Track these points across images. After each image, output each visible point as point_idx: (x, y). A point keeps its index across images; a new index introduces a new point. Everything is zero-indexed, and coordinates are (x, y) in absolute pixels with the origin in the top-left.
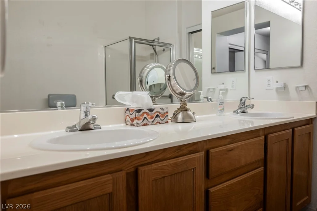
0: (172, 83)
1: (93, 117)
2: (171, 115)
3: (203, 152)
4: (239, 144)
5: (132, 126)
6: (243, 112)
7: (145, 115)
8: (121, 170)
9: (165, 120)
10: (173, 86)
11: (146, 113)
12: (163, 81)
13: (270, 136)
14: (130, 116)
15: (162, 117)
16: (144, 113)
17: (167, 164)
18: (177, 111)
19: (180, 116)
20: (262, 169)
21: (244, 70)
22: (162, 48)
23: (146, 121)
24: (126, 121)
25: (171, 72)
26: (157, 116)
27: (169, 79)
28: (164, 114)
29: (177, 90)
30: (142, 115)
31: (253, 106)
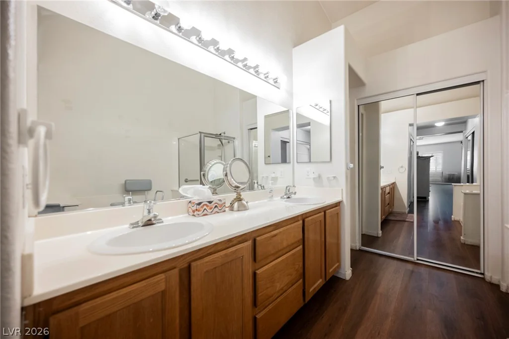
0: (229, 178)
1: (154, 214)
2: (228, 204)
3: (251, 241)
4: (281, 230)
5: (193, 217)
6: (289, 198)
7: (205, 207)
8: (175, 268)
9: (223, 210)
10: (229, 180)
11: (206, 205)
12: (222, 176)
13: (306, 220)
14: (192, 208)
15: (220, 207)
16: (204, 205)
17: (217, 256)
18: (233, 201)
19: (236, 205)
20: (301, 247)
21: (289, 163)
22: (227, 141)
23: (205, 212)
24: (188, 212)
25: (228, 169)
26: (216, 206)
27: (226, 175)
28: (222, 205)
29: (233, 184)
30: (202, 207)
31: (295, 193)
